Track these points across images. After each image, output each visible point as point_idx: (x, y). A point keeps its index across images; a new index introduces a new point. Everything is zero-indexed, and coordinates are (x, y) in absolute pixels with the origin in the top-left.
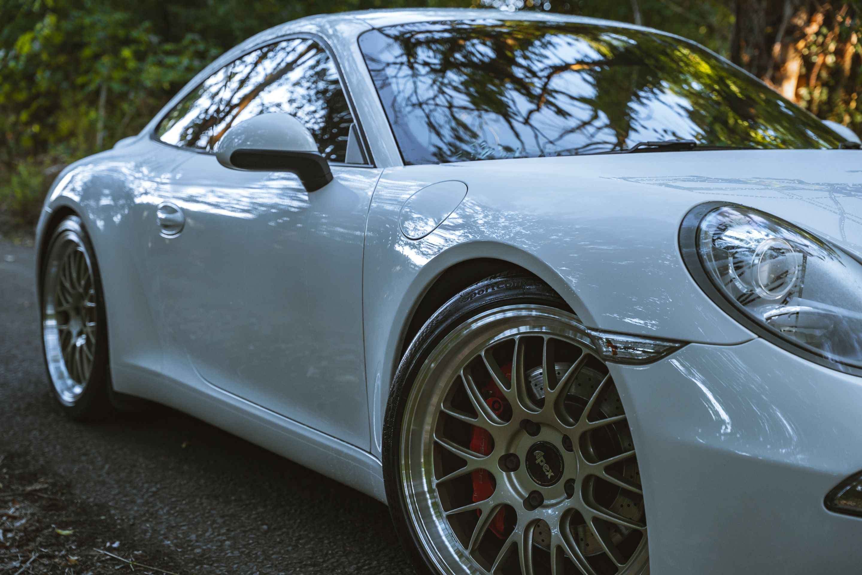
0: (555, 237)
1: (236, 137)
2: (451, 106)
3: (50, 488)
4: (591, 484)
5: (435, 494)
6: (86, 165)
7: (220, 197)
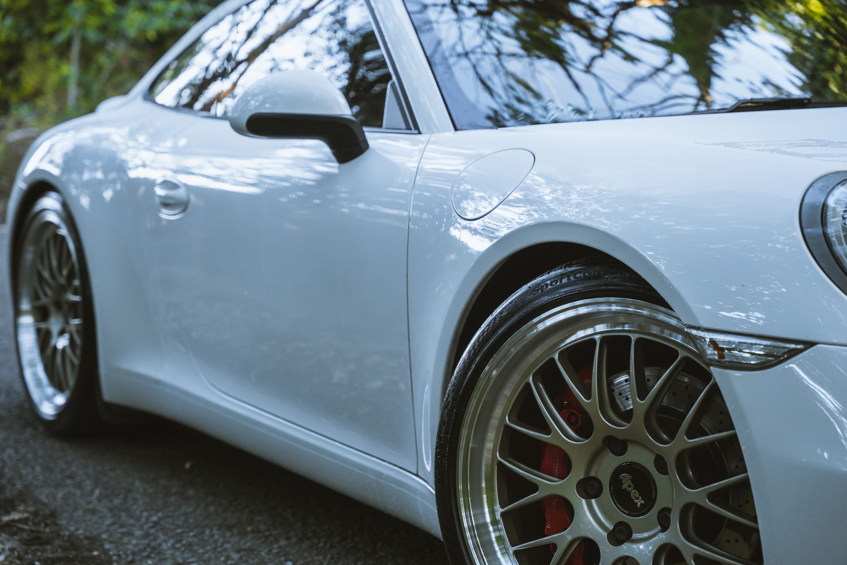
0: (637, 216)
1: (253, 99)
2: (499, 54)
3: (31, 518)
4: (691, 514)
5: (500, 526)
6: (66, 131)
7: (222, 168)
